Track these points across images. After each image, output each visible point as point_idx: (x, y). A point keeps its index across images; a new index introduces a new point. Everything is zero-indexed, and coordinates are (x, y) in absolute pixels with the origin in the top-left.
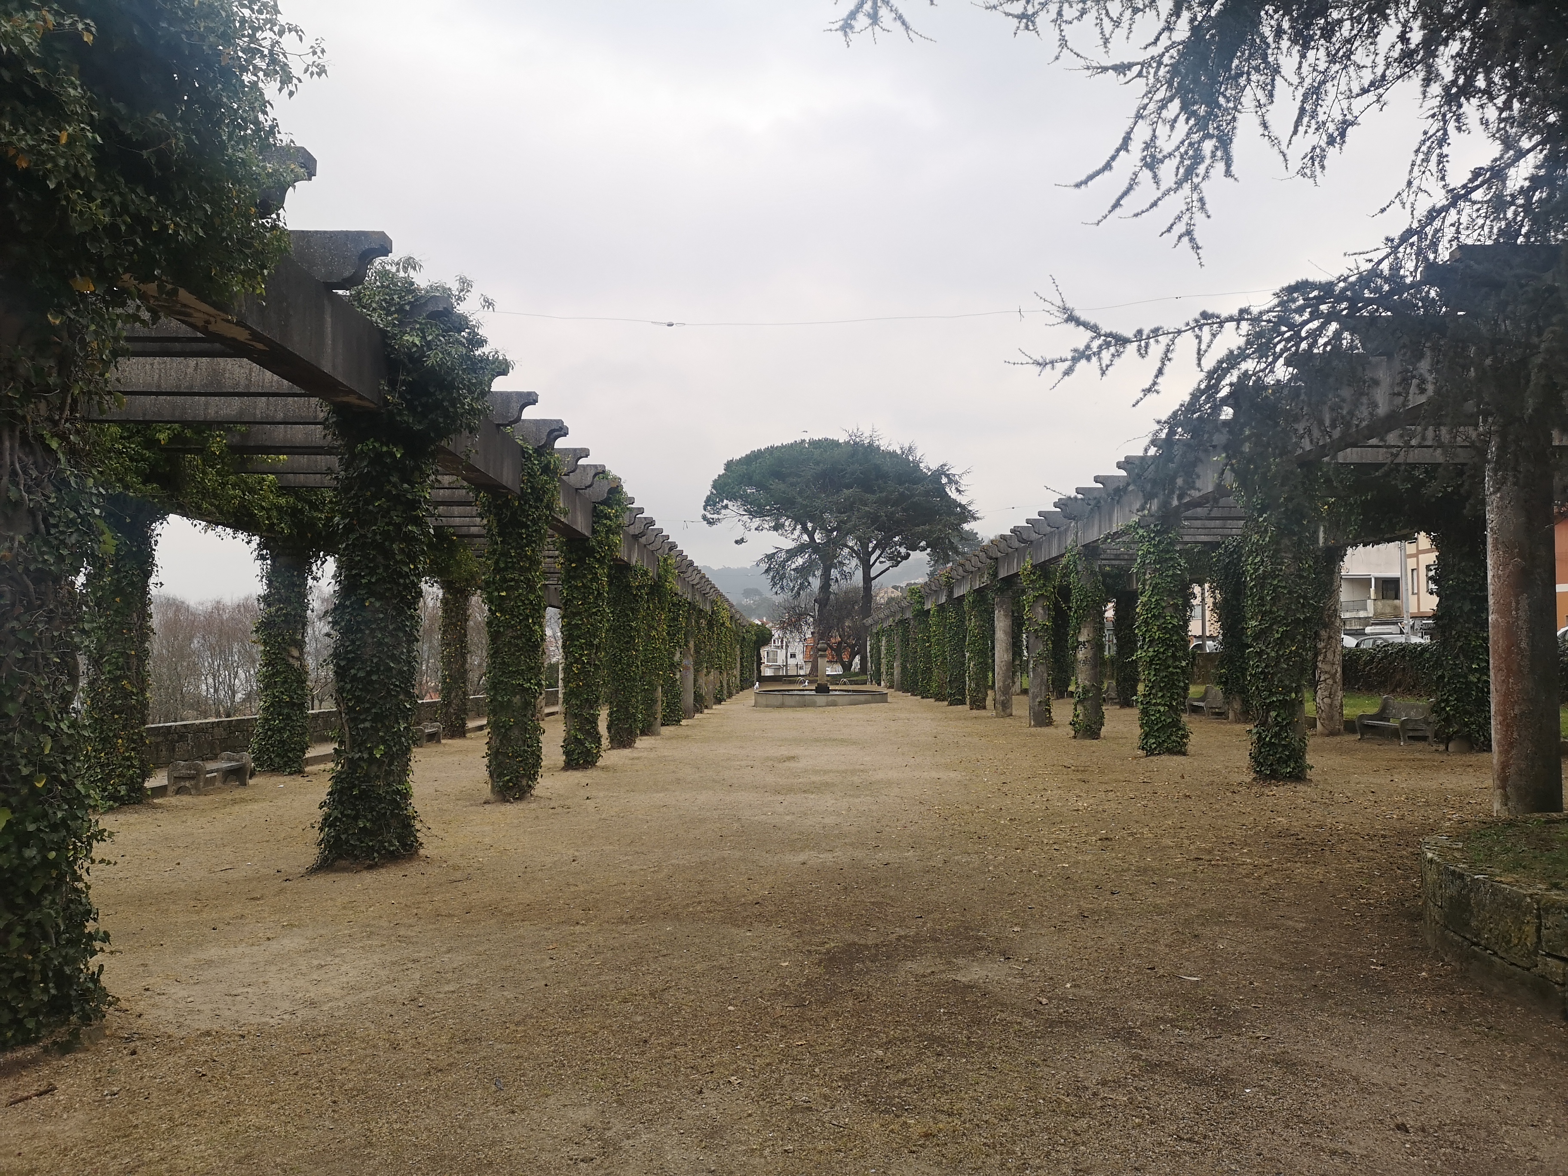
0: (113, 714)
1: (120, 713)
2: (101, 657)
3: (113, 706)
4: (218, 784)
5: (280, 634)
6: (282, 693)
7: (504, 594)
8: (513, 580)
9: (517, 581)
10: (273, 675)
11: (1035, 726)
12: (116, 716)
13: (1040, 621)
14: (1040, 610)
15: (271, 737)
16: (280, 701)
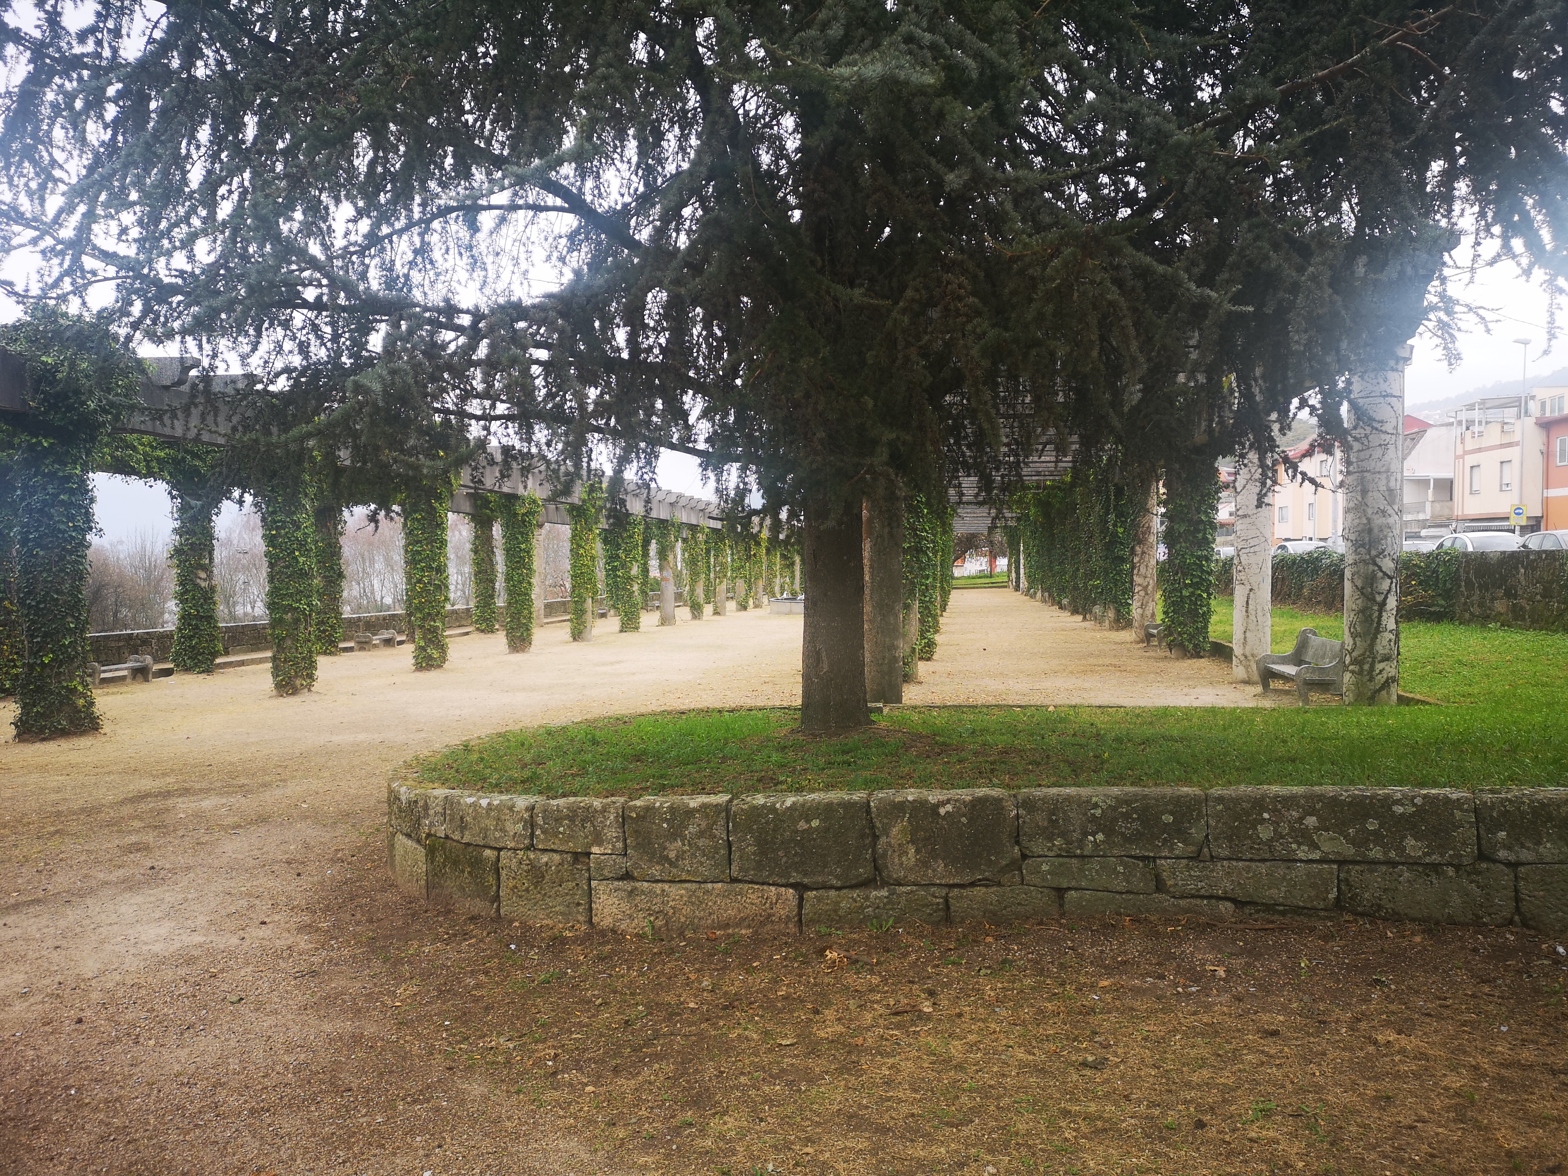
4: (129, 680)
5: (187, 560)
6: (191, 608)
10: (184, 592)
15: (183, 643)
16: (190, 614)
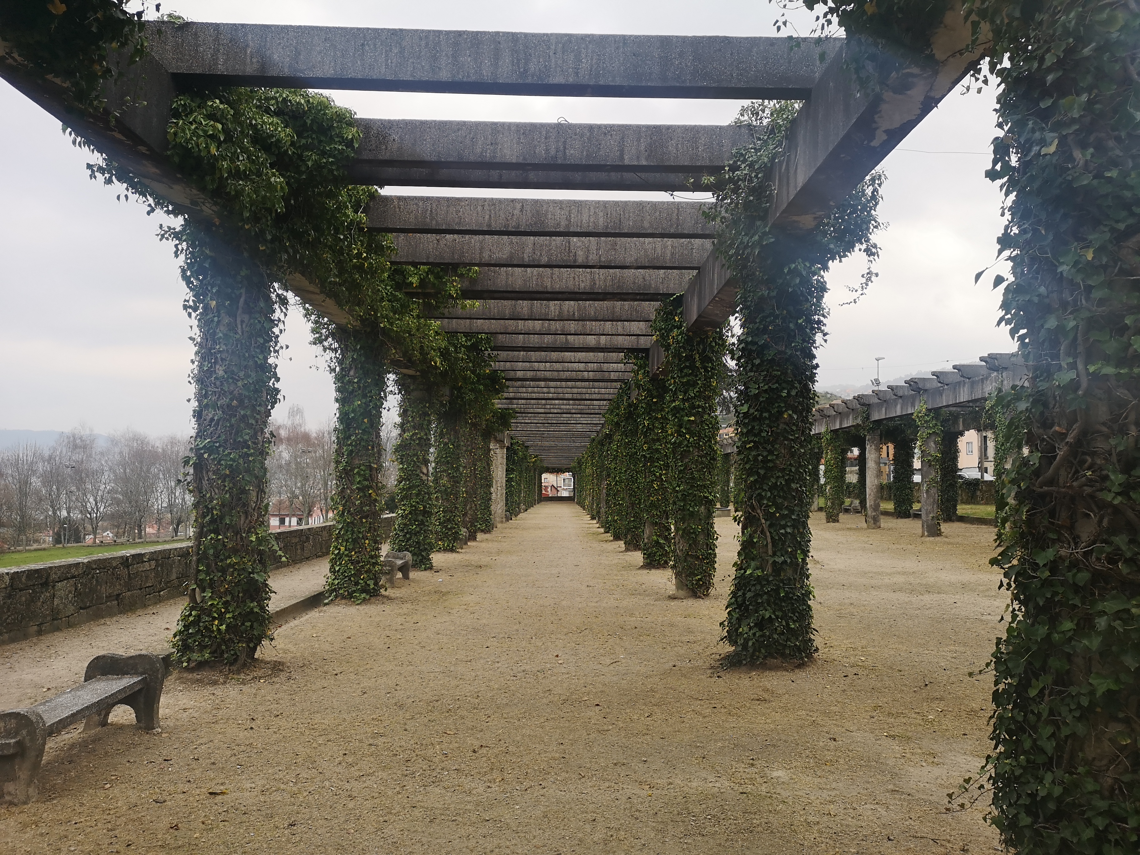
0: (361, 518)
1: (366, 517)
2: (352, 470)
3: (361, 511)
5: (414, 455)
6: (417, 502)
7: (692, 418)
8: (699, 406)
9: (704, 408)
10: (410, 488)
11: (928, 536)
12: (364, 520)
13: (933, 453)
14: (932, 444)
15: (409, 539)
16: (416, 509)
